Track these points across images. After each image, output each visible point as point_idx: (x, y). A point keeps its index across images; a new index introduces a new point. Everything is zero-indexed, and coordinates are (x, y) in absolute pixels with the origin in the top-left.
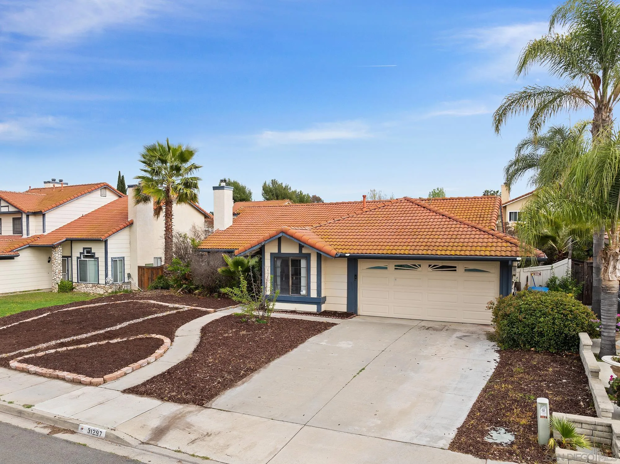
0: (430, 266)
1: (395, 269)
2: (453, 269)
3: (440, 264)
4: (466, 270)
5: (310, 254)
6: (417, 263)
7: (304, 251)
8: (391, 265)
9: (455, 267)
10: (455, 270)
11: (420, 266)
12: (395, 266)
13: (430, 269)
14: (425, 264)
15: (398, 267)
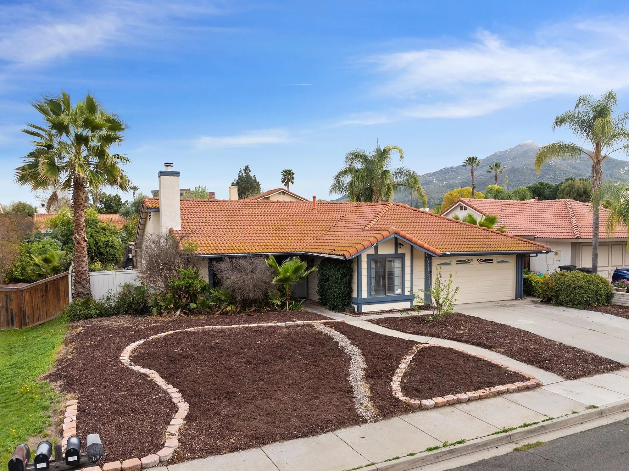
0: (478, 260)
1: (457, 264)
2: (490, 261)
3: (484, 258)
4: (498, 262)
5: (405, 254)
6: (470, 258)
7: (400, 251)
8: (454, 260)
9: (492, 260)
10: (492, 262)
11: (472, 260)
12: (456, 261)
13: (478, 263)
14: (475, 258)
15: (459, 262)
